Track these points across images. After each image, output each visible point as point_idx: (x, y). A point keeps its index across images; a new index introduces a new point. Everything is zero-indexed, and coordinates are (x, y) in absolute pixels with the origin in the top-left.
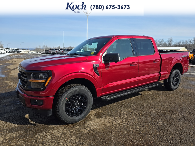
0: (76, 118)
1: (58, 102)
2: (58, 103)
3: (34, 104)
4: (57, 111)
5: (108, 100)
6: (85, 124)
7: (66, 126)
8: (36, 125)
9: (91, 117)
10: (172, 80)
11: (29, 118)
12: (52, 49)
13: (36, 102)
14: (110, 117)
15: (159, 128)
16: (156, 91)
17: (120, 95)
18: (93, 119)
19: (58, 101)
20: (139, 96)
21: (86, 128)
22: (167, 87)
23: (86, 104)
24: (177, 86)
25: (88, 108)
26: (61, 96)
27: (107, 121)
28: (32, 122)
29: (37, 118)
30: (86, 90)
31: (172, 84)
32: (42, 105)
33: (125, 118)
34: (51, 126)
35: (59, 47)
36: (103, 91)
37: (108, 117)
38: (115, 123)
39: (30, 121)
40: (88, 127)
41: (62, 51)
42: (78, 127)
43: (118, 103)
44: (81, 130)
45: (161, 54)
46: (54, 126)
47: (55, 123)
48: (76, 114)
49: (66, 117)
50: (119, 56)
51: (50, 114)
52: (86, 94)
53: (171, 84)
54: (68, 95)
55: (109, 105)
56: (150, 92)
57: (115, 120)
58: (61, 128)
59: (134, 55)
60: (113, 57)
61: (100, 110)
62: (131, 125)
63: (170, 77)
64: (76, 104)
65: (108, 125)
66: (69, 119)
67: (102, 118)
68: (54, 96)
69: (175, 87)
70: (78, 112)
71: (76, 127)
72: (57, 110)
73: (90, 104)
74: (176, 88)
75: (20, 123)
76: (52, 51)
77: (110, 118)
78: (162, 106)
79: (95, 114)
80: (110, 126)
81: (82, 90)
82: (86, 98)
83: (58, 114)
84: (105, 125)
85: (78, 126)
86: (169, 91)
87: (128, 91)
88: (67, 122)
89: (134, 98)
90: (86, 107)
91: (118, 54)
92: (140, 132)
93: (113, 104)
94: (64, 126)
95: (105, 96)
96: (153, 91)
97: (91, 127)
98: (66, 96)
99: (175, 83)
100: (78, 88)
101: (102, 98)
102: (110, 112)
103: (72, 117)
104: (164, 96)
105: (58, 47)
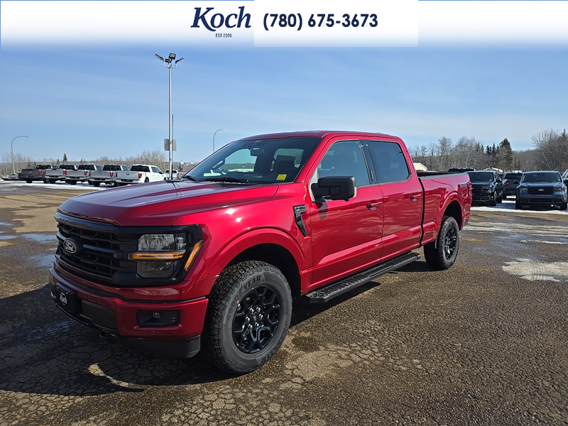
0: (259, 355)
1: (217, 314)
2: (217, 316)
3: (148, 324)
4: (215, 340)
5: (325, 301)
6: (282, 370)
7: (233, 381)
8: (142, 390)
9: (287, 350)
10: (444, 241)
11: (107, 375)
12: (48, 167)
13: (153, 320)
14: (337, 344)
15: (462, 357)
16: (409, 274)
17: (349, 286)
18: (298, 356)
19: (217, 310)
20: (378, 288)
21: (293, 380)
22: (434, 261)
23: (276, 314)
24: (453, 258)
25: (284, 326)
26: (225, 295)
27: (334, 355)
28: (124, 384)
29: (133, 371)
30: (279, 275)
31: (444, 253)
32: (176, 324)
33: (374, 343)
34: (190, 387)
35: (65, 159)
36: (315, 276)
37: (332, 347)
38: (358, 359)
39: (115, 381)
40: (293, 376)
41: (86, 173)
42: (267, 380)
43: (335, 308)
44: (283, 386)
45: (422, 178)
46: (198, 386)
47: (196, 378)
48: (257, 346)
49: (235, 354)
50: (354, 184)
51: (195, 349)
52: (278, 288)
53: (442, 253)
54: (240, 292)
55: (317, 317)
56: (397, 278)
57: (353, 351)
58: (224, 387)
59: (371, 181)
60: (339, 186)
61: (301, 332)
62: (398, 358)
63: (439, 236)
64: (255, 317)
65: (344, 364)
66: (242, 359)
67: (318, 349)
68: (207, 297)
69: (450, 261)
70: (261, 339)
71: (264, 381)
72: (214, 336)
73: (287, 314)
74: (452, 264)
75: (84, 390)
76: (49, 173)
77: (338, 347)
78: (442, 307)
79: (294, 341)
80: (350, 367)
81: (271, 275)
82: (278, 300)
83: (216, 349)
84: (336, 365)
85: (267, 377)
86: (438, 272)
87: (362, 274)
88: (238, 368)
89: (366, 293)
90: (277, 324)
91: (353, 179)
92: (427, 372)
93: (324, 312)
94: (226, 381)
95: (315, 292)
96: (403, 274)
97: (302, 375)
98: (237, 296)
99: (449, 252)
100: (263, 271)
101: (308, 295)
102: (328, 333)
103: (247, 353)
104: (431, 283)
105: (61, 159)
